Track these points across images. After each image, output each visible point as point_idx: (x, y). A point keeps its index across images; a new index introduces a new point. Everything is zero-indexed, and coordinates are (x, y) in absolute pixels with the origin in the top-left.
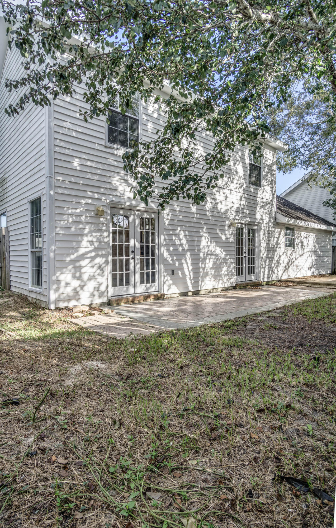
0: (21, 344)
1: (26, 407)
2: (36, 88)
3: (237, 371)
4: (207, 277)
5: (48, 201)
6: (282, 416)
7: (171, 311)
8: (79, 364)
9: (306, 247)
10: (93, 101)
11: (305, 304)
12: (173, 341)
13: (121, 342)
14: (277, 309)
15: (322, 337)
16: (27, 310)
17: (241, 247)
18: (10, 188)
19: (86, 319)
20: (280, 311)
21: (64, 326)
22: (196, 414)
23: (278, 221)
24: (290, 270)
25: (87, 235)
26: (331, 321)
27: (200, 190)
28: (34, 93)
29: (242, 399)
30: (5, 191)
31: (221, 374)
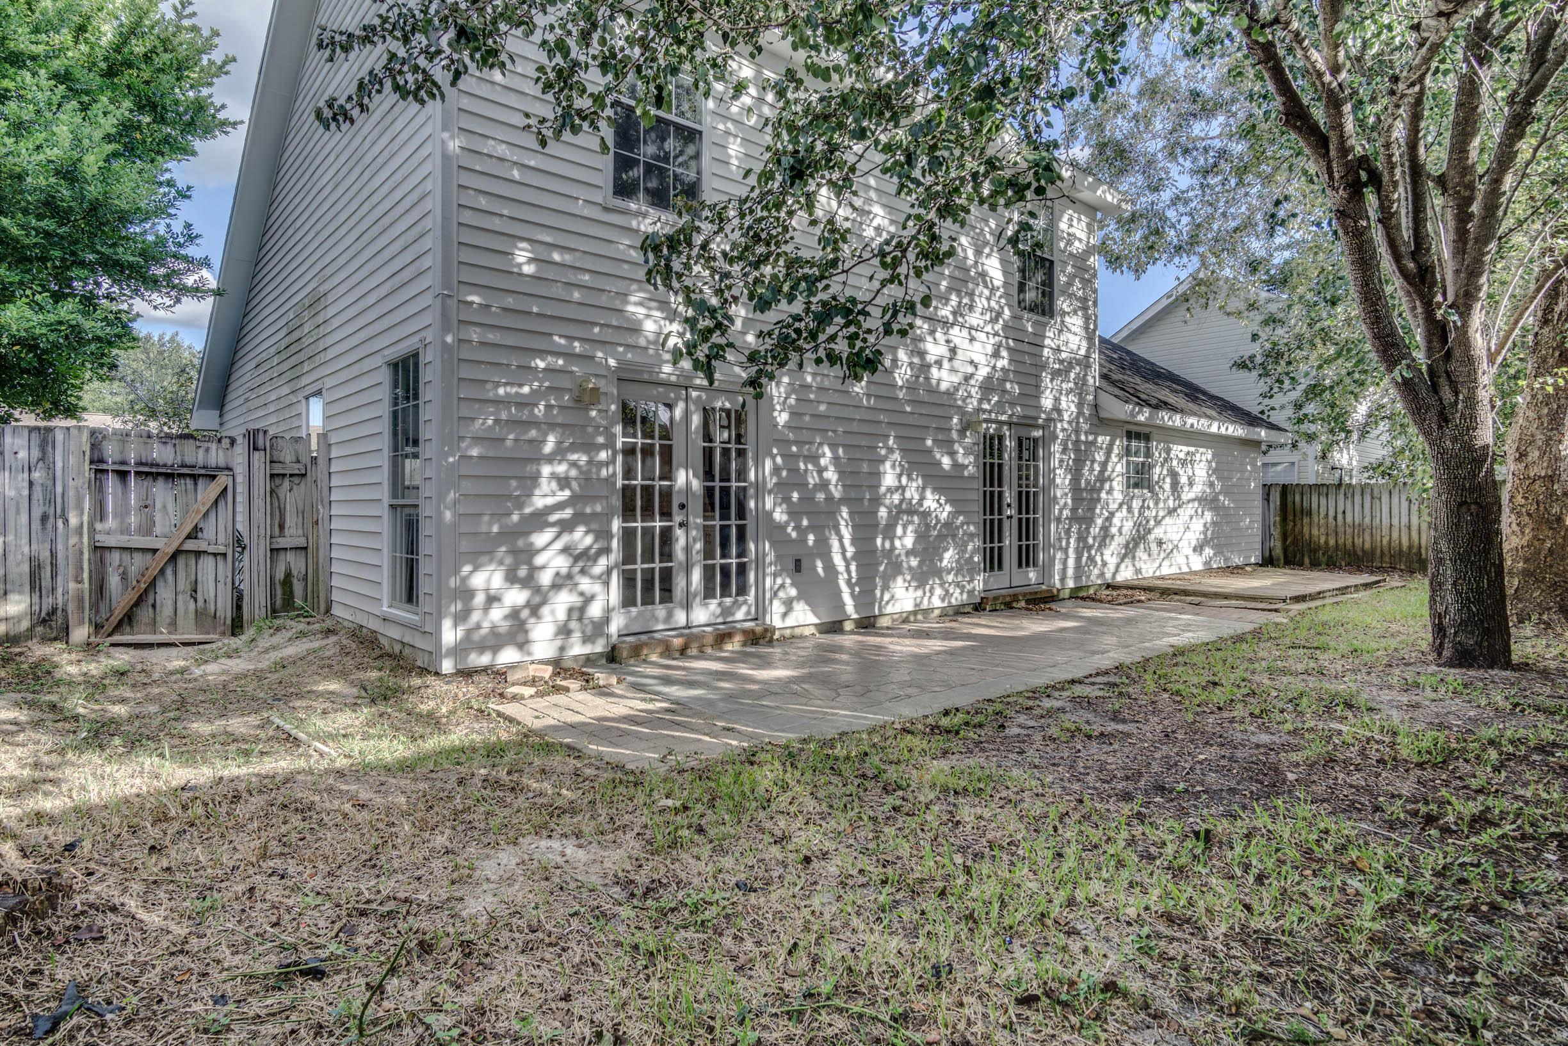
0: (347, 783)
1: (345, 985)
2: (402, 53)
3: (968, 871)
4: (900, 580)
5: (438, 364)
6: (1089, 1018)
7: (791, 681)
8: (511, 848)
9: (1186, 489)
10: (561, 90)
11: (1180, 659)
12: (788, 775)
13: (637, 780)
14: (1098, 674)
15: (1223, 762)
16: (375, 674)
17: (996, 489)
18: (336, 322)
19: (541, 703)
20: (1105, 679)
21: (477, 726)
22: (840, 1010)
23: (1103, 414)
24: (1141, 553)
25: (550, 459)
26: (1251, 714)
27: (865, 340)
28: (398, 67)
29: (974, 963)
30: (322, 330)
31: (922, 881)
